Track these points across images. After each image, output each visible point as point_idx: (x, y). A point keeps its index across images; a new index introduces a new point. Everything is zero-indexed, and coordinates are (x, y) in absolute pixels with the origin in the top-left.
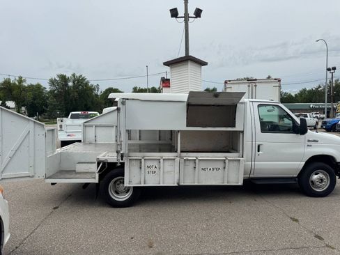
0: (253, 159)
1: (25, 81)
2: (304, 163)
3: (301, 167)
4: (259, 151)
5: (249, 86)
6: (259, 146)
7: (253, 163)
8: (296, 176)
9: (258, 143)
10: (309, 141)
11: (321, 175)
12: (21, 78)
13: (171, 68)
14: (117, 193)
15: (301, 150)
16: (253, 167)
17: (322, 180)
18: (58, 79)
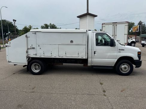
0: (92, 58)
1: (32, 27)
2: (117, 60)
3: (115, 62)
4: (95, 54)
5: (113, 26)
6: (95, 52)
7: (92, 59)
8: (113, 65)
9: (94, 51)
10: (119, 50)
11: (125, 66)
12: (30, 26)
13: (80, 19)
14: (36, 69)
15: (116, 54)
16: (92, 61)
17: (125, 68)
18: (44, 26)
